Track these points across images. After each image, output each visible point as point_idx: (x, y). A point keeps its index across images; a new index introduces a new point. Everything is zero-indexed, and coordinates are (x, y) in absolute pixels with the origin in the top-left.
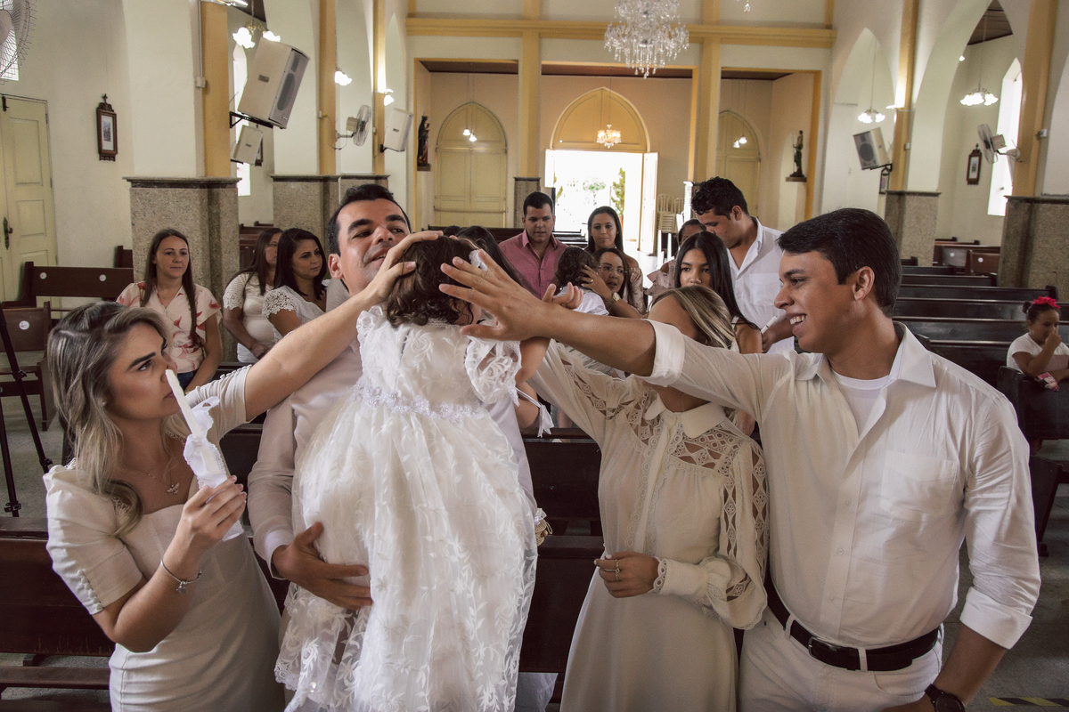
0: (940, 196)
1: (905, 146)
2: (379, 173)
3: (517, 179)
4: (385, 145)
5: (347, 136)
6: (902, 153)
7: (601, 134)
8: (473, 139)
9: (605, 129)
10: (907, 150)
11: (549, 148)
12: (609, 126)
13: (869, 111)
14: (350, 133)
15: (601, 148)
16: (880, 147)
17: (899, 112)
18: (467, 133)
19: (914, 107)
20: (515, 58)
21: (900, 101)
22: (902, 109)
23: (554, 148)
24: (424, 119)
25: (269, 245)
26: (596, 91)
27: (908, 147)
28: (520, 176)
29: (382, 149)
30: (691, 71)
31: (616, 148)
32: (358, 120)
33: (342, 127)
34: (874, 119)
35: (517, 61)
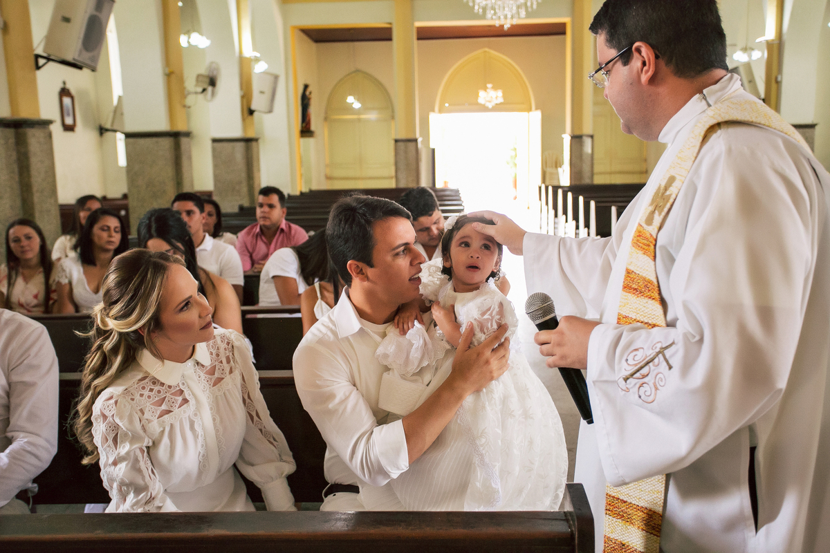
0: (816, 127)
1: (776, 78)
2: (250, 135)
3: (396, 141)
4: (253, 107)
5: (196, 93)
6: (774, 86)
7: (482, 94)
8: (357, 105)
9: (485, 89)
10: (778, 83)
11: (433, 111)
12: (489, 86)
13: (745, 49)
14: (200, 89)
15: (484, 109)
16: (750, 82)
17: (769, 45)
18: (350, 99)
19: (785, 37)
20: (388, 21)
21: (770, 34)
22: (773, 40)
23: (440, 111)
24: (306, 87)
25: (83, 210)
26: (478, 52)
27: (779, 79)
28: (399, 137)
29: (251, 112)
30: (563, 25)
31: (498, 108)
32: (208, 76)
33: (190, 84)
34: (750, 56)
35: (390, 24)
